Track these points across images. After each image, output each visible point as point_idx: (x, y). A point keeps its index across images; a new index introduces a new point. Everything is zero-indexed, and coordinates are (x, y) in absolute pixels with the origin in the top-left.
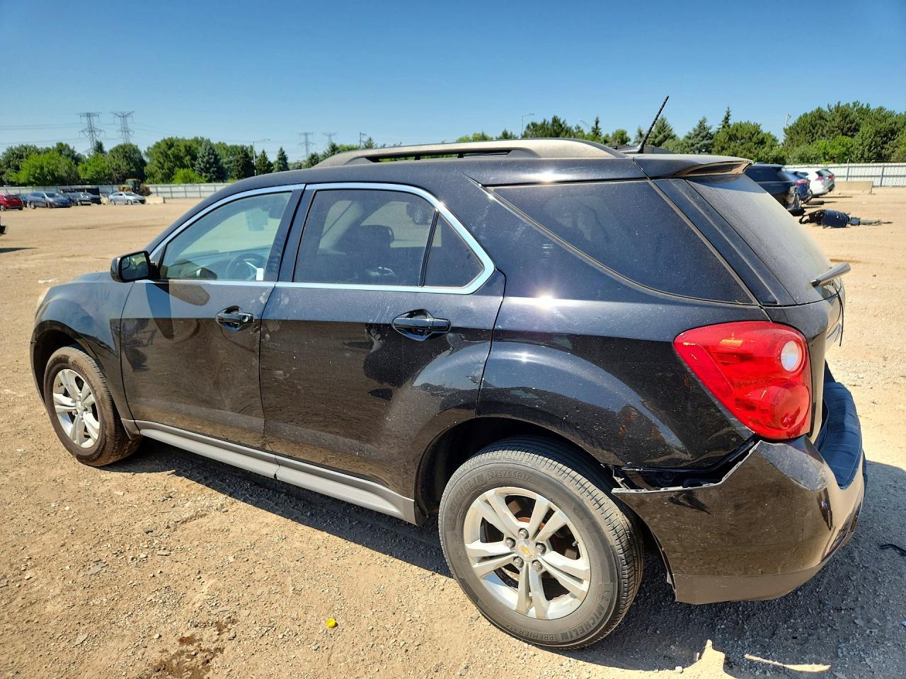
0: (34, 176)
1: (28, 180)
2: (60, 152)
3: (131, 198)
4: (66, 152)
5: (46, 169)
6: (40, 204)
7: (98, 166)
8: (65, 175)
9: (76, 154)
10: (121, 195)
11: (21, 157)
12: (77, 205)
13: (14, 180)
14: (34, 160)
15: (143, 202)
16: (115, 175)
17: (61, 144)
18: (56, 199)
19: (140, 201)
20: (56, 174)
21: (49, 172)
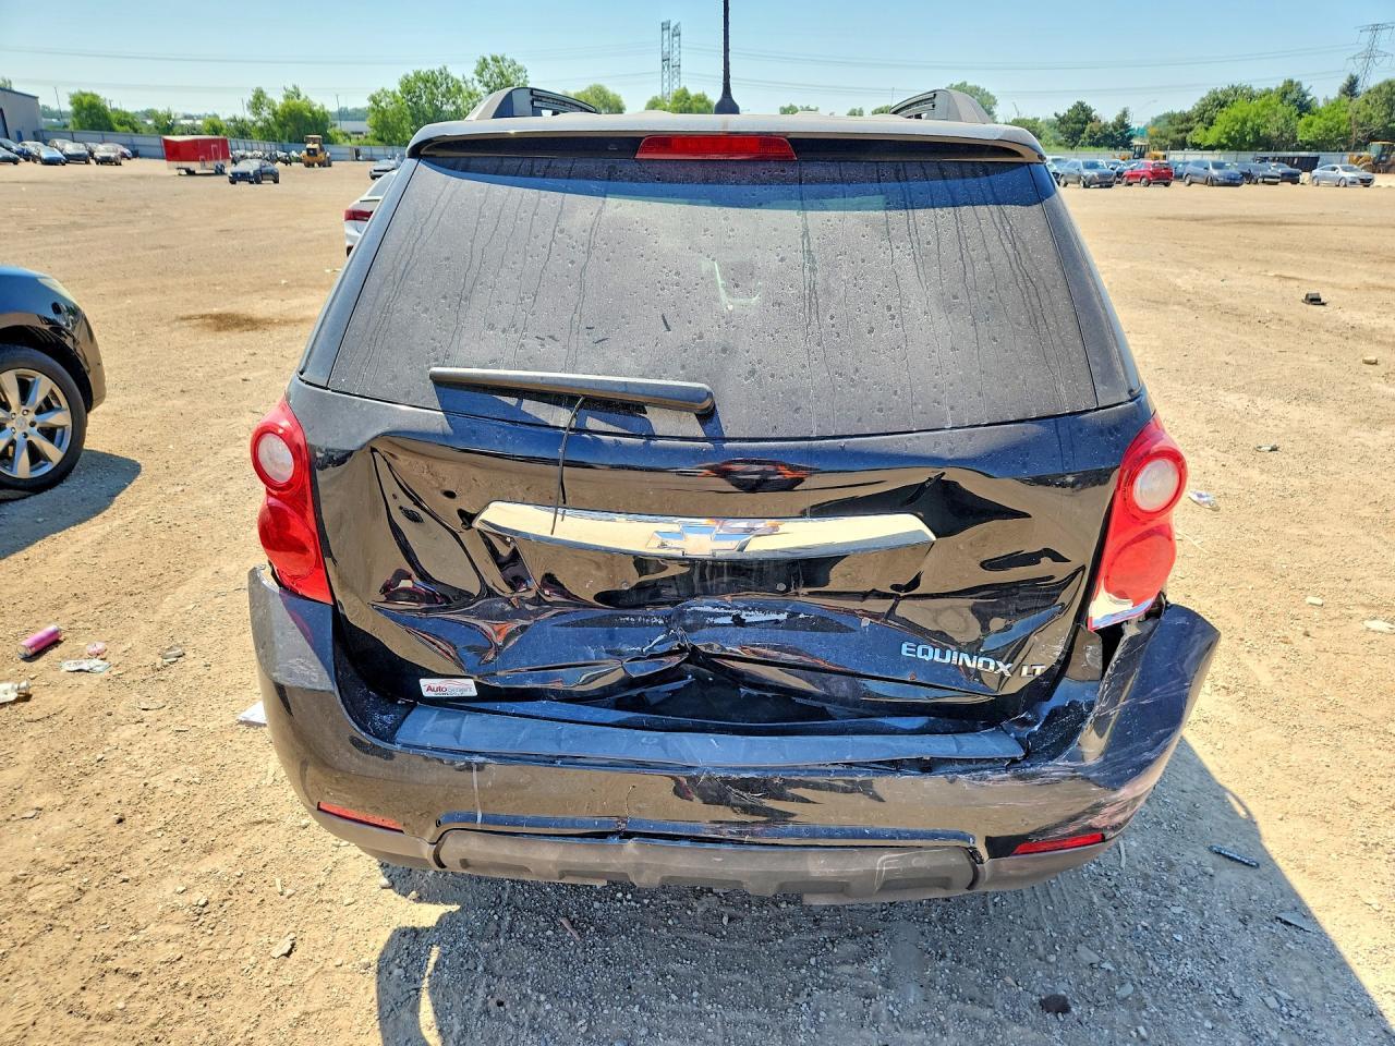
0: (1228, 133)
1: (1219, 142)
2: (1284, 94)
3: (1348, 175)
4: (1294, 95)
5: (1249, 124)
6: (1198, 179)
7: (1331, 120)
8: (1275, 133)
9: (1308, 98)
10: (1334, 169)
11: (1222, 105)
12: (1256, 183)
13: (1199, 141)
14: (1239, 110)
15: (1366, 182)
16: (1359, 134)
17: (1291, 82)
18: (1222, 172)
19: (1363, 181)
20: (1262, 132)
21: (1252, 129)
